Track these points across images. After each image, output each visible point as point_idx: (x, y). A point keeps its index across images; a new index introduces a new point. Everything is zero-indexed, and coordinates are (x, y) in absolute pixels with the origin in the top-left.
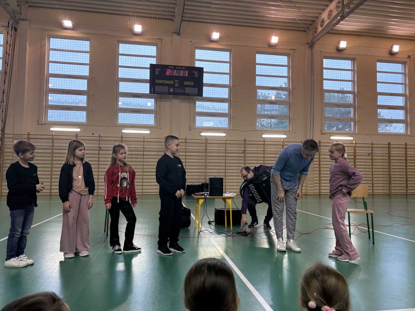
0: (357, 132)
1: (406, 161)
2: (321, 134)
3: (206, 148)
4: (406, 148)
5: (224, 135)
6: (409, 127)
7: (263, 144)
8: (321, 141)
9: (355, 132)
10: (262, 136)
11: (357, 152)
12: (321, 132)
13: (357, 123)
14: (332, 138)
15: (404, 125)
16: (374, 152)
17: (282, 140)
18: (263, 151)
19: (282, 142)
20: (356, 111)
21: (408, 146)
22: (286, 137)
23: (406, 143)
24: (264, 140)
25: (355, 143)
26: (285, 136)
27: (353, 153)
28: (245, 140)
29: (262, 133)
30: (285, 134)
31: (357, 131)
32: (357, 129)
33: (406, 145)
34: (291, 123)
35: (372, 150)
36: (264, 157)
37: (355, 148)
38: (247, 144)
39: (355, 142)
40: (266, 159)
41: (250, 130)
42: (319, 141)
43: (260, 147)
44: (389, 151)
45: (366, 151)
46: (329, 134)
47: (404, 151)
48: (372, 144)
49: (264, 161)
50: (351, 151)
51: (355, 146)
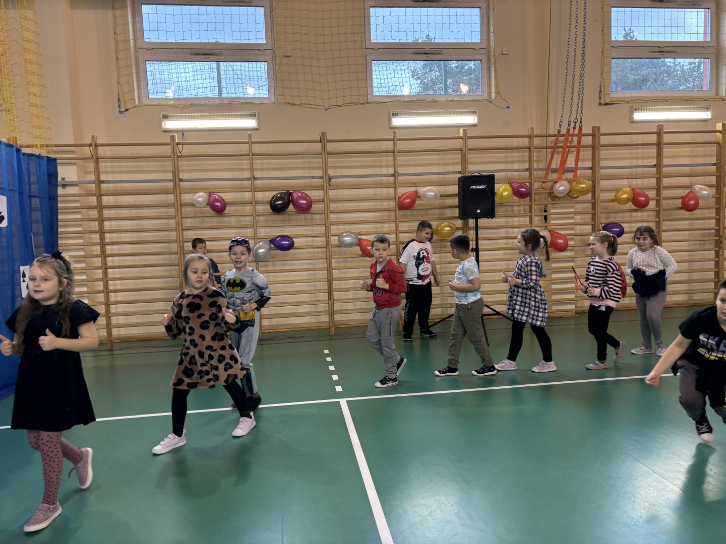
0: (723, 94)
2: (600, 104)
3: (175, 173)
7: (392, 149)
8: (599, 128)
9: (717, 93)
10: (390, 121)
12: (600, 98)
13: (724, 60)
14: (638, 116)
17: (461, 130)
18: (392, 175)
19: (462, 138)
20: (724, 16)
22: (476, 121)
24: (395, 134)
25: (724, 131)
26: (471, 119)
27: (715, 164)
28: (323, 140)
29: (389, 112)
30: (473, 113)
31: (724, 88)
32: (724, 81)
34: (493, 69)
37: (721, 146)
38: (330, 153)
39: (724, 126)
41: (347, 101)
42: (594, 128)
46: (628, 103)
50: (700, 161)
51: (721, 142)
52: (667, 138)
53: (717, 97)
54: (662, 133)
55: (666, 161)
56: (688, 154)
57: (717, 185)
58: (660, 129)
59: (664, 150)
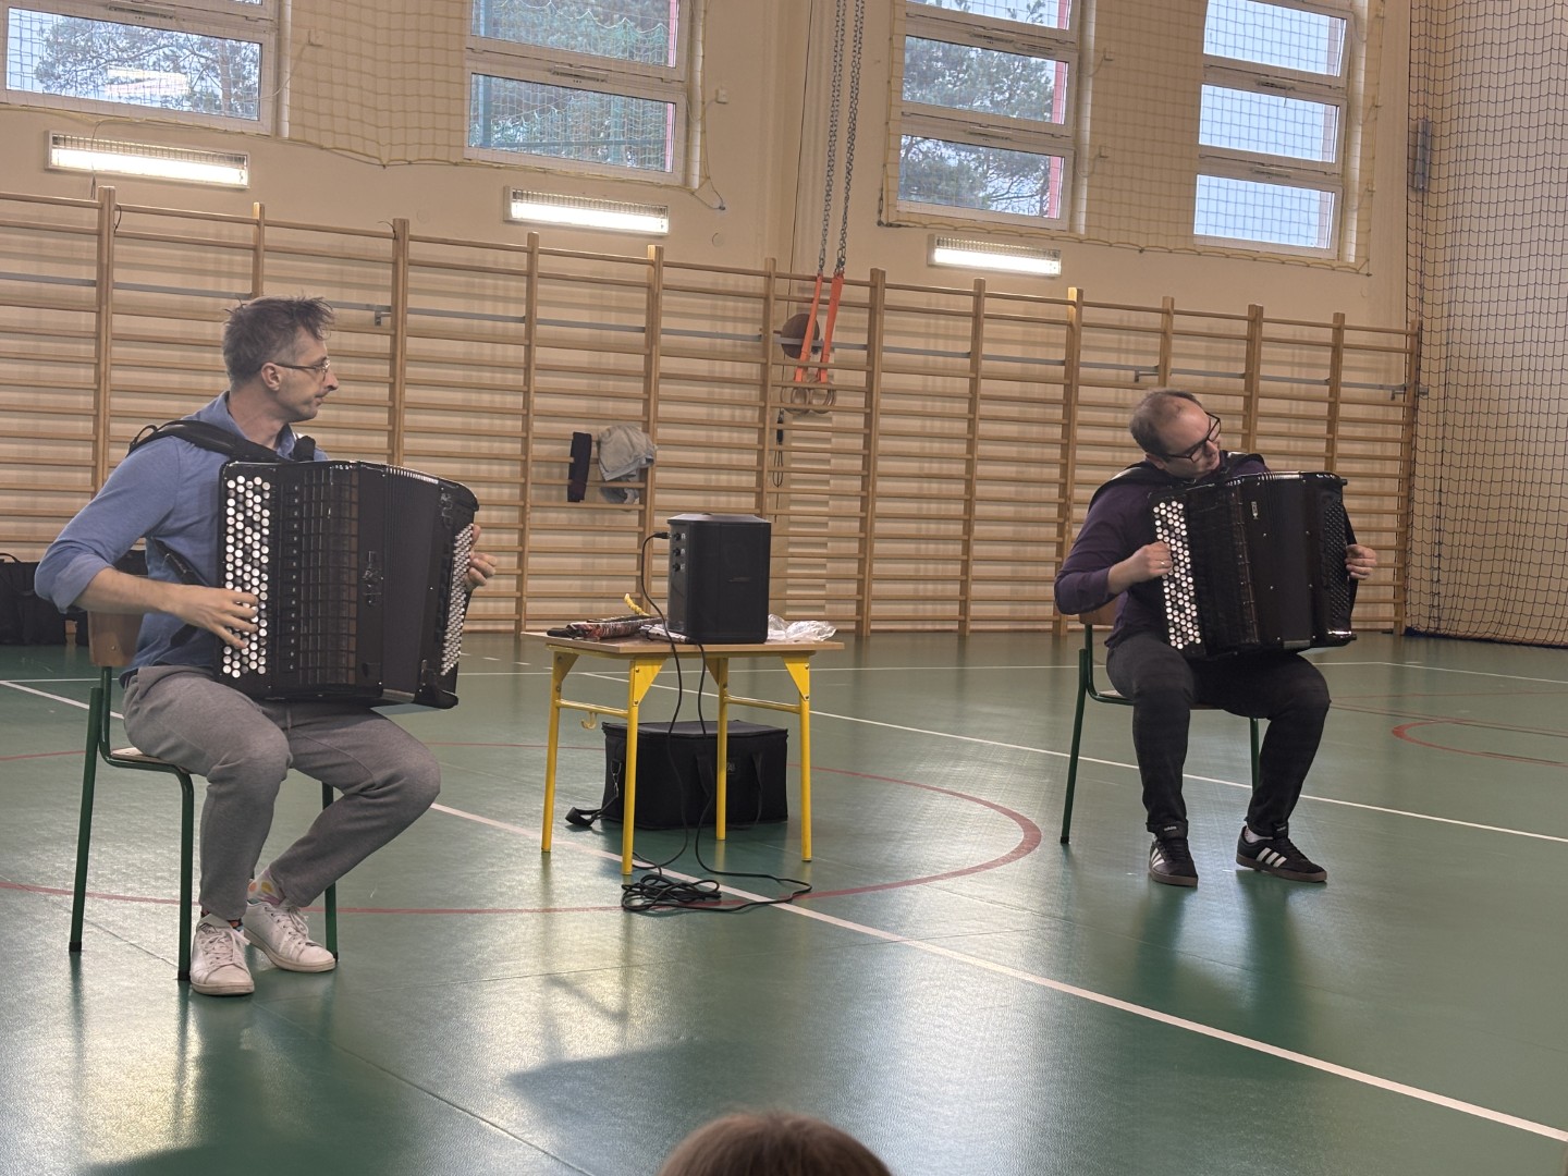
0: (1082, 230)
1: (1331, 428)
2: (880, 223)
3: (104, 270)
4: (1337, 348)
5: (232, 176)
6: (1355, 215)
7: (524, 269)
8: (884, 273)
9: (1072, 228)
10: (507, 209)
11: (1085, 357)
12: (880, 212)
13: (1086, 168)
14: (943, 256)
15: (1330, 197)
16: (1174, 363)
17: (652, 248)
18: (522, 320)
19: (652, 263)
20: (1089, 85)
21: (1349, 337)
22: (665, 230)
23: (1339, 317)
24: (532, 238)
25: (1080, 303)
26: (656, 224)
27: (1063, 363)
28: (400, 234)
29: (505, 189)
30: (661, 211)
31: (1082, 219)
32: (1083, 206)
33: (1339, 327)
34: (698, 128)
35: (1165, 353)
36: (527, 370)
37: (1073, 329)
38: (412, 263)
39: (1080, 293)
40: (539, 380)
41: (426, 154)
42: (874, 272)
43: (489, 292)
44: (1252, 360)
45: (1127, 351)
46: (925, 227)
47: (1322, 366)
48: (1166, 312)
49: (526, 394)
50: (1039, 353)
51: (1074, 322)
52: (990, 306)
53: (1071, 235)
54: (983, 295)
55: (987, 349)
56: (1019, 338)
57: (1065, 402)
58: (980, 288)
59: (985, 326)
